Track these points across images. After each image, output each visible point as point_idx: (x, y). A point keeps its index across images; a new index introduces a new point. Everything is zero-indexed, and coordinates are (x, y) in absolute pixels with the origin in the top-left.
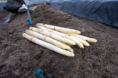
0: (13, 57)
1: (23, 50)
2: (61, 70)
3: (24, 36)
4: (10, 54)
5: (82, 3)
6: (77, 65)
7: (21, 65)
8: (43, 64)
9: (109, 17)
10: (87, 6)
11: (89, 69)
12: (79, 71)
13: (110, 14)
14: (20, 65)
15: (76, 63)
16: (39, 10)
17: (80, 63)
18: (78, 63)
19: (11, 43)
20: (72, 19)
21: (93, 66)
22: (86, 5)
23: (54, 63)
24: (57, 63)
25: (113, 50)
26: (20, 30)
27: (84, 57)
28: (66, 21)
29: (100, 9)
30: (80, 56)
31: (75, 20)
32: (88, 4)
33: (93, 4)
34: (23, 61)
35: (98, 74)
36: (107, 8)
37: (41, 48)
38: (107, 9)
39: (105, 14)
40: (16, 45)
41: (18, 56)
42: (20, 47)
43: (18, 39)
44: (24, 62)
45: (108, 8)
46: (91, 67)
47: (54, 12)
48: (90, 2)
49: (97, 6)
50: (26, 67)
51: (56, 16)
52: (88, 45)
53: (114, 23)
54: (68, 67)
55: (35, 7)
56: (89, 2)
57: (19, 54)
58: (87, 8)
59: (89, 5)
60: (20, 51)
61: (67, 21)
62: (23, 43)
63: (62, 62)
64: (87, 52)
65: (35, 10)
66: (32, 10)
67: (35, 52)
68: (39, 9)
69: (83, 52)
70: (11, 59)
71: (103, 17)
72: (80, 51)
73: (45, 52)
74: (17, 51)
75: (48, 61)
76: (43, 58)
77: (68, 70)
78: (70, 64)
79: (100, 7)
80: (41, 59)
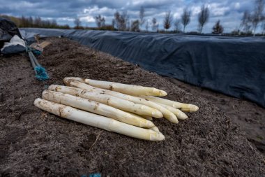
0: (19, 154)
1: (43, 136)
2: (142, 171)
3: (38, 105)
4: (11, 148)
6: (171, 159)
7: (49, 169)
8: (98, 164)
10: (151, 47)
11: (196, 162)
12: (177, 168)
13: (195, 64)
14: (44, 171)
15: (168, 154)
16: (57, 51)
17: (176, 154)
18: (172, 153)
19: (6, 122)
20: (136, 70)
21: (201, 157)
22: (149, 45)
23: (122, 158)
24: (131, 158)
26: (23, 93)
27: (180, 141)
28: (123, 73)
29: (175, 54)
30: (172, 139)
31: (141, 71)
32: (153, 44)
33: (162, 43)
34: (50, 161)
35: (213, 171)
36: (188, 52)
37: (85, 130)
38: (189, 55)
39: (186, 63)
40: (21, 126)
41: (33, 151)
42: (33, 131)
43: (24, 113)
44: (55, 161)
45: (191, 53)
46: (197, 159)
48: (156, 41)
49: (170, 49)
50: (64, 172)
51: (100, 63)
52: (184, 116)
53: (204, 82)
54: (156, 164)
55: (44, 44)
56: (154, 40)
57: (36, 147)
59: (154, 46)
60: (34, 138)
61: (125, 73)
62: (39, 121)
63: (141, 154)
64: (183, 131)
65: (45, 49)
66: (38, 48)
67: (72, 140)
68: (54, 49)
69: (176, 132)
70: (15, 160)
72: (169, 129)
73: (98, 137)
74: (28, 140)
75: (110, 156)
76: (94, 151)
77: (155, 170)
78: (157, 156)
79: (176, 50)
80: (91, 153)
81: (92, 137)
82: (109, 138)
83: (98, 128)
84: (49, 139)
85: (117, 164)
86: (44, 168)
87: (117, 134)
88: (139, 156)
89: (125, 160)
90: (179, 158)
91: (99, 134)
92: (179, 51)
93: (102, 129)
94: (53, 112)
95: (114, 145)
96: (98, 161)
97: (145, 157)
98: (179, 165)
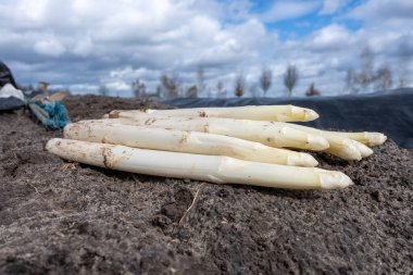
0: (13, 230)
2: (323, 252)
6: (373, 228)
7: (96, 254)
8: (209, 246)
12: (399, 247)
14: (83, 257)
15: (361, 219)
17: (379, 218)
18: (370, 217)
23: (266, 229)
37: (160, 188)
40: (17, 181)
42: (46, 189)
43: (24, 162)
54: (347, 237)
57: (55, 216)
62: (58, 174)
63: (306, 220)
67: (138, 206)
73: (196, 195)
75: (237, 226)
76: (192, 222)
78: (343, 223)
81: (184, 196)
82: (223, 194)
83: (192, 181)
84: (85, 204)
86: (82, 252)
87: (237, 186)
88: (304, 223)
89: (274, 232)
91: (196, 190)
93: (201, 181)
95: (239, 205)
96: (210, 241)
97: (317, 224)
98: (401, 239)
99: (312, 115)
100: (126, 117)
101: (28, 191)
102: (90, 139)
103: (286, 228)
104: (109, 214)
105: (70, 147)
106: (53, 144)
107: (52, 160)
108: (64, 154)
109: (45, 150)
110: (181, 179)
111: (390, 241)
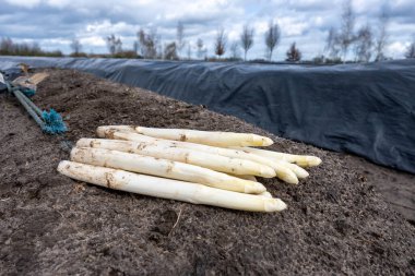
0: (56, 252)
1: (88, 220)
2: (261, 258)
4: (38, 244)
5: (185, 74)
6: (297, 237)
7: (118, 271)
8: (189, 255)
9: (270, 113)
10: (202, 81)
11: (335, 239)
12: (310, 251)
13: (272, 105)
15: (291, 231)
16: (62, 88)
17: (303, 229)
18: (297, 229)
19: (15, 204)
21: (340, 230)
22: (199, 79)
23: (226, 242)
25: (358, 181)
26: (28, 155)
27: (305, 210)
28: (185, 118)
29: (241, 91)
31: (211, 115)
32: (206, 77)
33: (219, 76)
34: (115, 257)
35: (360, 249)
36: (261, 88)
37: (153, 206)
38: (262, 92)
39: (259, 104)
40: (44, 206)
41: (79, 245)
42: (69, 213)
43: (44, 186)
44: (124, 257)
45: (264, 89)
46: (334, 235)
47: (126, 94)
48: (210, 73)
49: (233, 84)
50: (145, 272)
53: (287, 131)
54: (279, 246)
55: (37, 78)
56: (206, 71)
57: (82, 238)
58: (203, 88)
59: (208, 80)
60: (74, 225)
61: (188, 117)
62: (73, 197)
63: (254, 234)
64: (304, 196)
65: (40, 86)
66: (28, 85)
67: (137, 223)
68: (55, 86)
70: (51, 262)
71: (253, 112)
73: (179, 215)
74: (64, 228)
75: (207, 241)
76: (178, 236)
77: (280, 256)
78: (278, 235)
79: (243, 85)
80: (173, 239)
81: (171, 216)
82: (198, 214)
83: (176, 201)
84: (100, 224)
85: (221, 253)
86: (109, 270)
87: (208, 206)
88: (252, 237)
89: (231, 245)
90: (309, 235)
91: (179, 209)
92: (247, 86)
93: (182, 202)
94: (95, 182)
95: (209, 224)
96: (189, 252)
97: (260, 237)
98: (313, 245)
99: (269, 141)
100: (120, 139)
101: (56, 216)
102: (94, 163)
103: (240, 242)
104: (120, 236)
105: (79, 171)
106: (63, 166)
107: (65, 182)
108: (74, 176)
109: (57, 173)
110: (168, 200)
111: (306, 246)
